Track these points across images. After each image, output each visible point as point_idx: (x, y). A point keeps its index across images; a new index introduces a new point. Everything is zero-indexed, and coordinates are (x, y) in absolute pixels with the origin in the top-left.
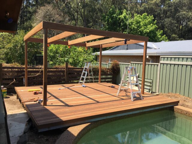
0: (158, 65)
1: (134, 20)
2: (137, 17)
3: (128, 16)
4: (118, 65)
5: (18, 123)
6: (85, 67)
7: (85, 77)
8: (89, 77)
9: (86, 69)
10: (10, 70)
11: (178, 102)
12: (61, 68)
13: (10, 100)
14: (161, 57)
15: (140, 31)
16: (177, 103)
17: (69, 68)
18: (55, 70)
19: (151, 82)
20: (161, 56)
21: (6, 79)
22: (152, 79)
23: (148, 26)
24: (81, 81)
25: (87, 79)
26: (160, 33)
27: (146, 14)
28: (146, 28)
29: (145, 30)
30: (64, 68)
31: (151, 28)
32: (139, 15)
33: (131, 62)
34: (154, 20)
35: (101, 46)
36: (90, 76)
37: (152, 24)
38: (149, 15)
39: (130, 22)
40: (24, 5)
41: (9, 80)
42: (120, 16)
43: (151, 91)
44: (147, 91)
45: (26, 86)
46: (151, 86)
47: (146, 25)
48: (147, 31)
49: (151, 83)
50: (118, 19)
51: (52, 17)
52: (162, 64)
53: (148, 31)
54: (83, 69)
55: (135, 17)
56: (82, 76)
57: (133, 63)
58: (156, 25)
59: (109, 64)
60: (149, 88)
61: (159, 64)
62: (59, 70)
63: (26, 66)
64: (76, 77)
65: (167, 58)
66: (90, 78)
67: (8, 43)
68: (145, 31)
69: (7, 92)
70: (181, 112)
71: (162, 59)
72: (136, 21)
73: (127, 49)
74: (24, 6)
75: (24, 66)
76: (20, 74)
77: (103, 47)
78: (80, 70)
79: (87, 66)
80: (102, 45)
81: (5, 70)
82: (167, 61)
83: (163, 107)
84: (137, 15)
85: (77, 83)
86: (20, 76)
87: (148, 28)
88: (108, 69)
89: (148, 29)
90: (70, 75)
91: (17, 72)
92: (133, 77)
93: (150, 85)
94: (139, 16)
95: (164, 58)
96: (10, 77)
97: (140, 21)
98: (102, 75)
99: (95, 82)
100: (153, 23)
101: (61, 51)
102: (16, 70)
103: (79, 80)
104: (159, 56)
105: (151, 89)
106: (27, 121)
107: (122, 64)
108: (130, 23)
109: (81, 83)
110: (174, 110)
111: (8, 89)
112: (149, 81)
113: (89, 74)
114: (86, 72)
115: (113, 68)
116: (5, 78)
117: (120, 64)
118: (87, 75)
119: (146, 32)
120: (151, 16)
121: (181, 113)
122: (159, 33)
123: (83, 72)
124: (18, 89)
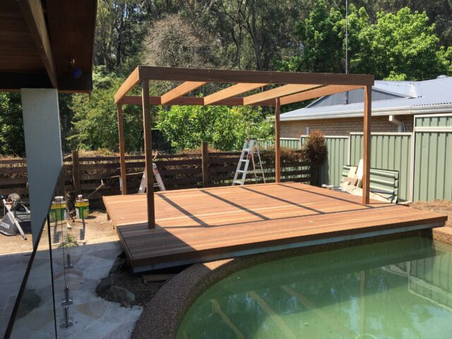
0: (409, 136)
1: (375, 28)
2: (385, 20)
3: (361, 18)
4: (323, 141)
5: (102, 259)
6: (245, 149)
7: (245, 172)
8: (255, 171)
9: (246, 153)
10: (94, 163)
11: (445, 219)
12: (194, 155)
13: (95, 222)
14: (416, 118)
15: (393, 55)
16: (442, 221)
17: (210, 154)
18: (182, 159)
19: (397, 177)
20: (415, 116)
21: (86, 182)
22: (397, 169)
23: (414, 40)
24: (238, 182)
25: (248, 176)
26: (446, 54)
27: (407, 9)
28: (408, 46)
29: (405, 51)
30: (200, 155)
31: (421, 43)
32: (388, 15)
33: (351, 133)
34: (429, 23)
35: (277, 101)
36: (257, 168)
37: (423, 34)
38: (416, 12)
39: (366, 33)
40: (124, 20)
41: (92, 183)
42: (341, 22)
43: (396, 197)
44: (387, 199)
45: (124, 194)
46: (396, 185)
47: (408, 38)
48: (412, 51)
49: (396, 179)
50: (335, 28)
51: (180, 43)
52: (419, 132)
53: (414, 51)
54: (240, 154)
55: (380, 21)
56: (238, 171)
57: (356, 135)
58: (433, 36)
59: (303, 139)
60: (391, 190)
61: (412, 134)
62: (190, 158)
63: (122, 155)
64: (227, 173)
65: (436, 119)
66: (257, 175)
67: (93, 107)
68: (407, 52)
69: (89, 206)
70: (448, 240)
71: (419, 121)
72: (381, 31)
73: (347, 103)
74: (122, 22)
75: (119, 155)
76: (113, 171)
77: (282, 104)
78: (234, 156)
79: (249, 148)
80: (278, 98)
81: (84, 163)
82: (430, 125)
83: (403, 230)
84: (383, 16)
85: (230, 184)
86: (113, 174)
87: (414, 45)
88: (300, 151)
89: (415, 48)
90: (213, 170)
91: (107, 166)
92: (356, 168)
93: (393, 183)
94: (390, 17)
95: (423, 118)
96: (93, 178)
97: (391, 30)
98: (283, 165)
99: (267, 182)
100: (426, 31)
101: (194, 119)
102: (105, 162)
103: (233, 178)
104: (412, 116)
105: (396, 193)
106: (118, 257)
107: (331, 138)
108: (367, 37)
109: (236, 184)
110: (432, 236)
111: (90, 200)
112: (392, 174)
113: (254, 165)
114: (247, 161)
115: (310, 149)
116: (85, 179)
117: (327, 138)
118: (251, 167)
119: (409, 56)
120: (420, 12)
121: (448, 243)
122: (444, 54)
123: (241, 160)
124: (108, 200)
